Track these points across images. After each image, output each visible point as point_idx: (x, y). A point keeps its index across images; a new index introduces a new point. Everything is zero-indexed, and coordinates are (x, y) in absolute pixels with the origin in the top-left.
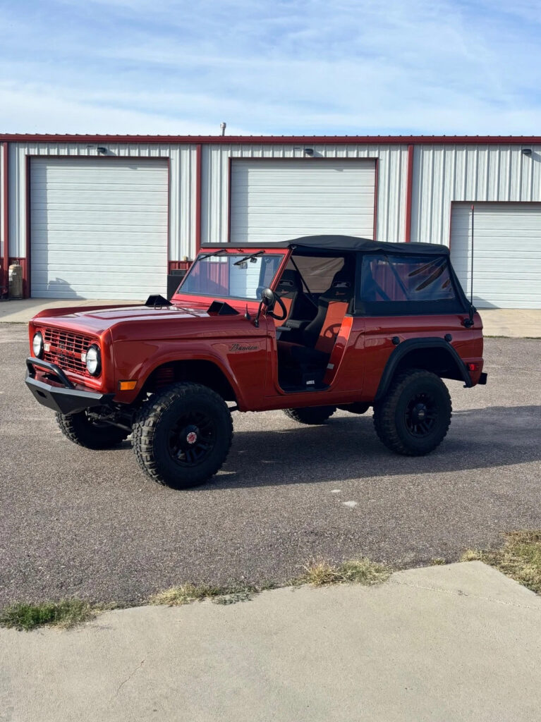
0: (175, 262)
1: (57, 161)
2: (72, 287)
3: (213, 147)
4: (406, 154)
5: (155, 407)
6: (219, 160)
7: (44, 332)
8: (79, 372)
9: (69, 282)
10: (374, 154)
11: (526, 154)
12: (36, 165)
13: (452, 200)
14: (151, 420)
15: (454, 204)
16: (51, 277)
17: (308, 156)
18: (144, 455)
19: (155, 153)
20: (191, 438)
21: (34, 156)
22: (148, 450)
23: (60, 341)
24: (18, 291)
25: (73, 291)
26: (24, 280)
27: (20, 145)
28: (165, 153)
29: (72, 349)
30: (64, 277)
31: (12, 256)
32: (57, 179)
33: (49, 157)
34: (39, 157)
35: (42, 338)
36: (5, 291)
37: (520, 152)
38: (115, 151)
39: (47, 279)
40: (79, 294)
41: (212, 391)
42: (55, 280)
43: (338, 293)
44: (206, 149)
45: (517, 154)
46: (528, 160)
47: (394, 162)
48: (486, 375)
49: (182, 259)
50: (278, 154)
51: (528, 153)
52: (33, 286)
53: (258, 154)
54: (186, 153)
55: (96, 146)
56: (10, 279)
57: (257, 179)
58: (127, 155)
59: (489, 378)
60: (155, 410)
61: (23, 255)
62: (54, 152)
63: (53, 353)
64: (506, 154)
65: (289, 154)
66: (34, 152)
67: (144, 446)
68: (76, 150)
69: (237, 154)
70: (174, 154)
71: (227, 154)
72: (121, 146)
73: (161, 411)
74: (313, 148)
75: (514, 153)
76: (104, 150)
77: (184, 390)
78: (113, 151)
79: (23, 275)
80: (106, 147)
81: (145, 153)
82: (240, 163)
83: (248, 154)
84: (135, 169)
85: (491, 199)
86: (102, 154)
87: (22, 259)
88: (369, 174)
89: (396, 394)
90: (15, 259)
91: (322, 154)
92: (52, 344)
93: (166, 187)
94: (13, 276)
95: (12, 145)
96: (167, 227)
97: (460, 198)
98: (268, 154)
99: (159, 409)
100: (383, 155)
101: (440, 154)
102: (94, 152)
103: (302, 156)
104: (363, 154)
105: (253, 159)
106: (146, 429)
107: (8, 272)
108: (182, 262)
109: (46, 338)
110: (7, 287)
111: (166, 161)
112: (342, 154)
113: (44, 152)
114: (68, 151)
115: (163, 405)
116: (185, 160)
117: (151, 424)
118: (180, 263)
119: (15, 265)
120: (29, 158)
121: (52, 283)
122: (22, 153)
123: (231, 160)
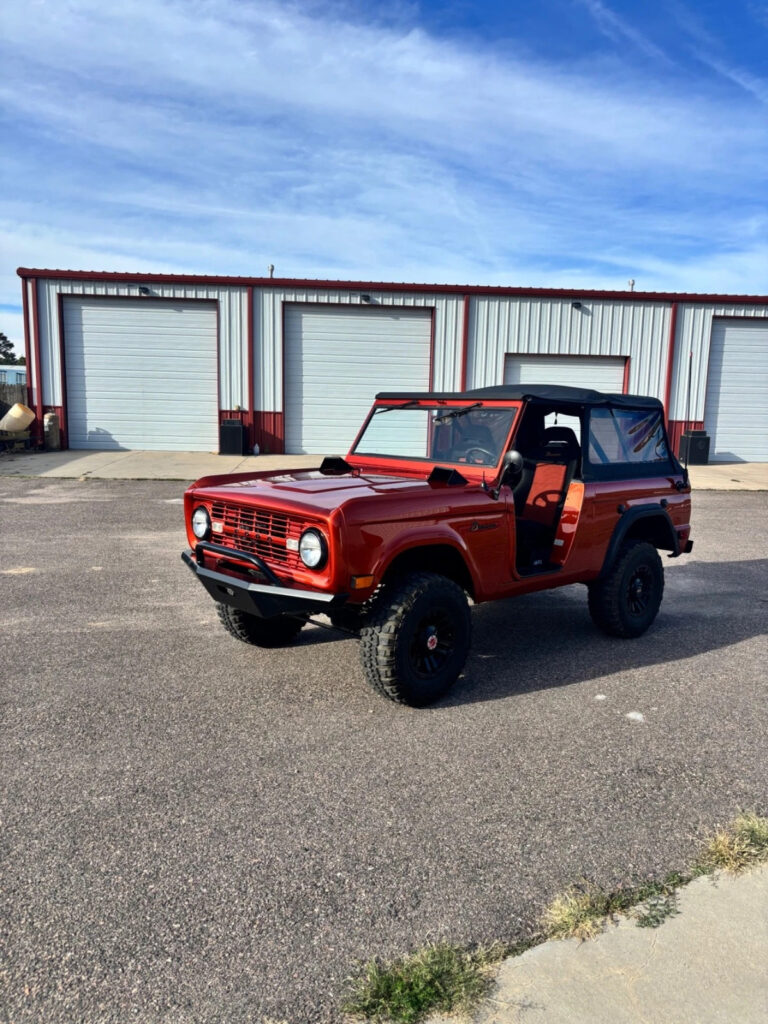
0: (227, 411)
1: (93, 301)
2: (113, 437)
3: (265, 290)
4: (462, 304)
5: (394, 607)
6: (271, 304)
7: (209, 507)
8: (277, 561)
9: (111, 432)
10: (431, 303)
11: (576, 307)
12: (69, 305)
13: (505, 351)
14: (391, 625)
15: (508, 356)
16: (91, 427)
17: (364, 302)
18: (383, 670)
19: (202, 295)
20: (432, 642)
21: (67, 295)
22: (389, 664)
23: (241, 520)
24: (56, 442)
25: (115, 441)
26: (61, 430)
27: (50, 282)
28: (213, 295)
29: (267, 532)
30: (104, 426)
31: (47, 404)
32: (94, 321)
33: (84, 296)
34: (73, 296)
35: (208, 514)
36: (40, 442)
37: (570, 305)
38: (158, 292)
39: (85, 429)
40: (122, 445)
41: (453, 583)
42: (94, 430)
43: (549, 454)
44: (258, 292)
45: (568, 307)
46: (577, 313)
47: (450, 311)
48: (691, 543)
49: (234, 409)
50: (335, 299)
51: (577, 306)
52: (71, 437)
53: (313, 299)
54: (236, 295)
55: (138, 286)
56: (46, 429)
57: (312, 325)
58: (172, 296)
59: (694, 545)
60: (395, 612)
61: (59, 402)
62: (90, 291)
63: (227, 534)
64: (557, 307)
65: (346, 300)
66: (66, 290)
67: (382, 658)
68: (115, 289)
69: (291, 298)
70: (223, 296)
71: (280, 298)
72: (165, 286)
73: (403, 612)
74: (370, 295)
75: (565, 306)
76: (145, 290)
77: (426, 584)
78: (156, 291)
79: (60, 425)
80: (148, 287)
81: (191, 294)
82: (293, 308)
83: (302, 298)
84: (180, 311)
85: (542, 352)
86: (143, 295)
87: (58, 407)
88: (426, 323)
89: (619, 571)
90: (50, 407)
91: (379, 300)
92: (227, 523)
93: (215, 332)
94: (49, 426)
95: (41, 282)
96: (216, 374)
97: (513, 350)
98: (324, 299)
99: (400, 611)
100: (440, 304)
101: (495, 305)
102: (135, 292)
103: (358, 302)
104: (421, 303)
105: (307, 304)
106: (384, 637)
107: (43, 421)
108: (234, 412)
109: (214, 515)
110: (43, 439)
111: (214, 304)
112: (399, 302)
113: (78, 290)
114: (95, 290)
115: (405, 605)
116: (235, 303)
117: (392, 630)
118: (231, 412)
119: (51, 414)
120: (61, 297)
121: (91, 433)
122: (53, 291)
123: (285, 304)
